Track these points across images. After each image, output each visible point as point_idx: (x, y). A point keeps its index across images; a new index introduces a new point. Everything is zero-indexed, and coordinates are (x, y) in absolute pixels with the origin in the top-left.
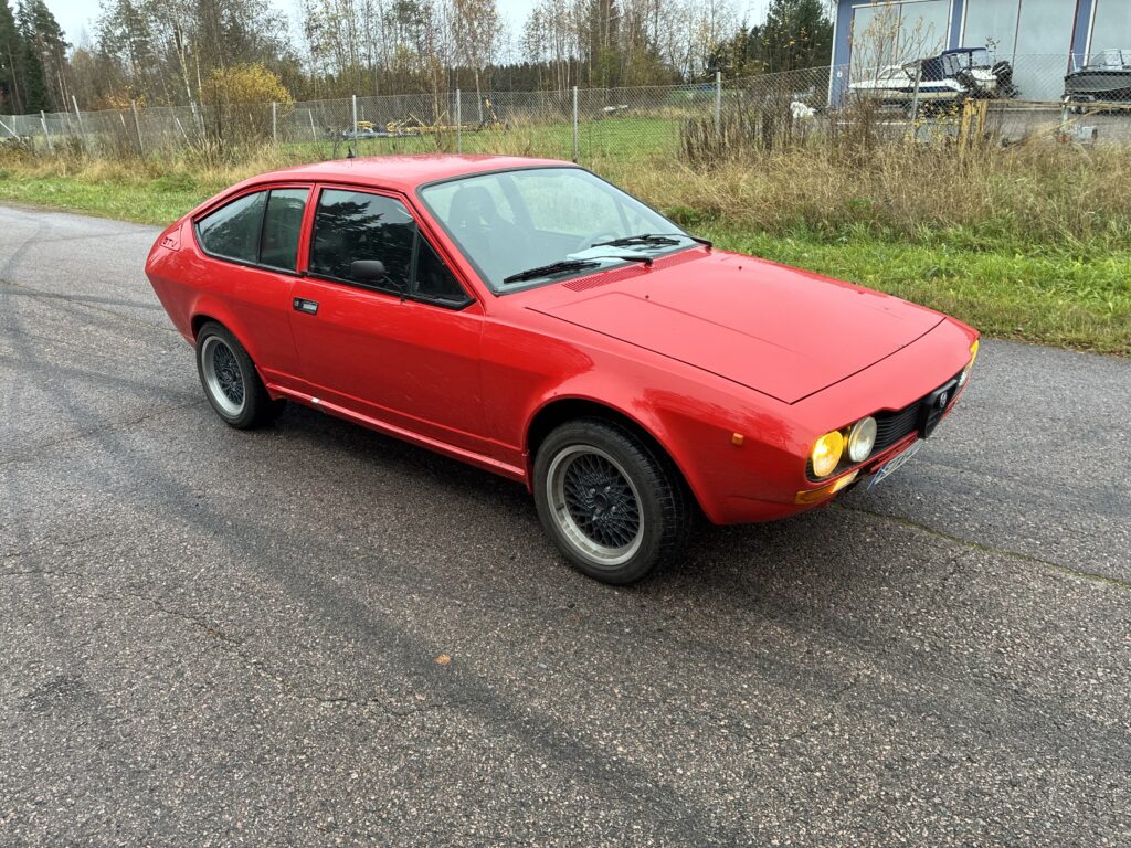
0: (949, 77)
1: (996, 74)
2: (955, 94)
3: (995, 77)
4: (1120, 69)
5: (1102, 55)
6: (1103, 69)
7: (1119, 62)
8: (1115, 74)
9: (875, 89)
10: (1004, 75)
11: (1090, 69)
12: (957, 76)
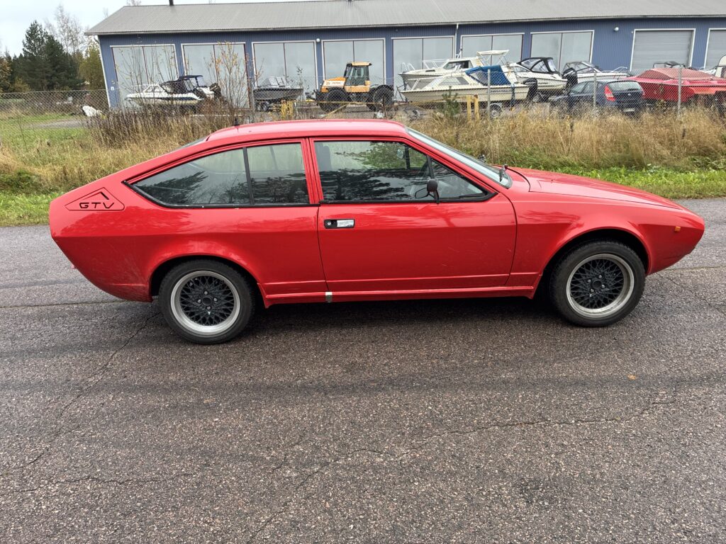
0: (189, 92)
1: (213, 90)
2: (197, 102)
3: (212, 92)
4: (278, 87)
5: (267, 80)
6: (269, 87)
7: (277, 84)
8: (276, 90)
9: (154, 98)
10: (217, 92)
11: (262, 87)
12: (194, 91)
